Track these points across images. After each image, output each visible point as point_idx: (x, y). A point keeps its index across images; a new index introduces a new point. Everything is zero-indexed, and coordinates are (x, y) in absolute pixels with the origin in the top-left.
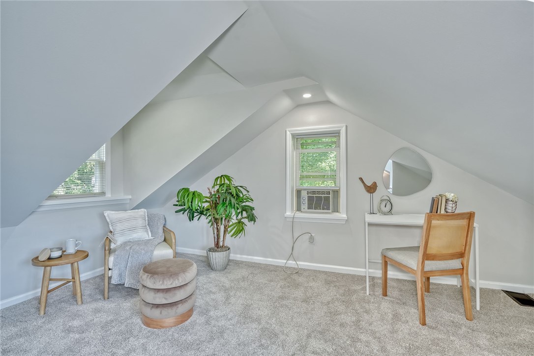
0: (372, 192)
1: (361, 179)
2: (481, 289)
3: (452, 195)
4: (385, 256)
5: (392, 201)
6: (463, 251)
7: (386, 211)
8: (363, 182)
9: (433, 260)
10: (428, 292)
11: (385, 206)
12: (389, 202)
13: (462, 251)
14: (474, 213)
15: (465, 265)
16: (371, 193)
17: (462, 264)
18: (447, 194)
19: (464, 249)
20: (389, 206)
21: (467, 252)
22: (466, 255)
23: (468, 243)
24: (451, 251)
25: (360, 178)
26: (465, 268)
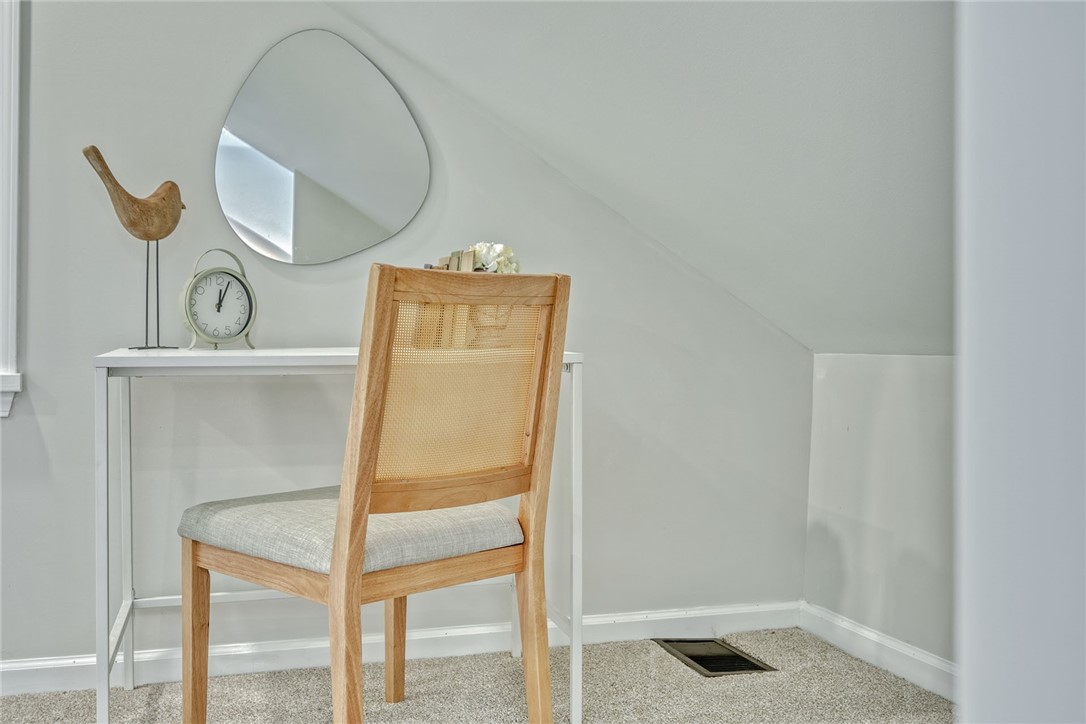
0: (153, 230)
1: (94, 155)
2: (587, 650)
3: (499, 248)
4: (195, 543)
5: (252, 281)
6: (526, 462)
7: (222, 331)
8: (106, 173)
9: (404, 508)
10: (399, 697)
11: (219, 306)
12: (235, 287)
13: (522, 463)
14: (566, 280)
15: (532, 527)
16: (148, 237)
17: (522, 525)
18: (481, 248)
19: (528, 451)
20: (235, 303)
21: (538, 463)
22: (537, 478)
23: (545, 421)
24: (477, 462)
25: (86, 153)
26: (531, 538)
